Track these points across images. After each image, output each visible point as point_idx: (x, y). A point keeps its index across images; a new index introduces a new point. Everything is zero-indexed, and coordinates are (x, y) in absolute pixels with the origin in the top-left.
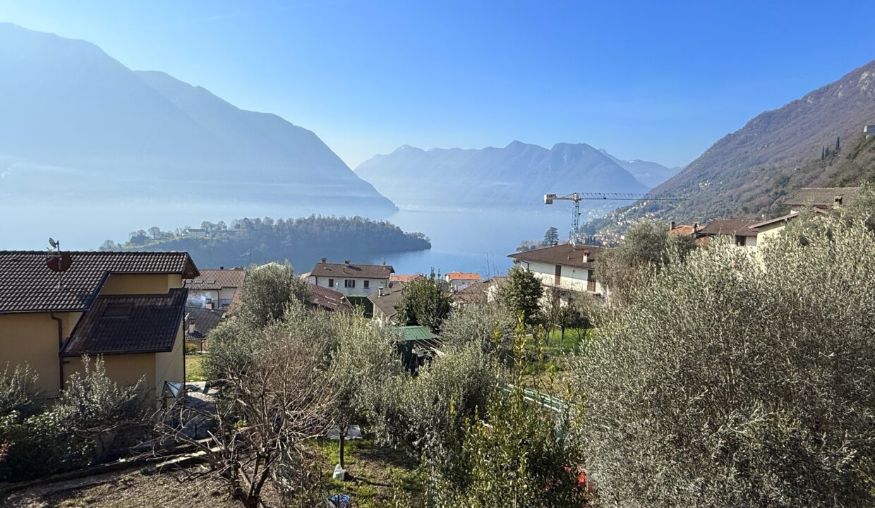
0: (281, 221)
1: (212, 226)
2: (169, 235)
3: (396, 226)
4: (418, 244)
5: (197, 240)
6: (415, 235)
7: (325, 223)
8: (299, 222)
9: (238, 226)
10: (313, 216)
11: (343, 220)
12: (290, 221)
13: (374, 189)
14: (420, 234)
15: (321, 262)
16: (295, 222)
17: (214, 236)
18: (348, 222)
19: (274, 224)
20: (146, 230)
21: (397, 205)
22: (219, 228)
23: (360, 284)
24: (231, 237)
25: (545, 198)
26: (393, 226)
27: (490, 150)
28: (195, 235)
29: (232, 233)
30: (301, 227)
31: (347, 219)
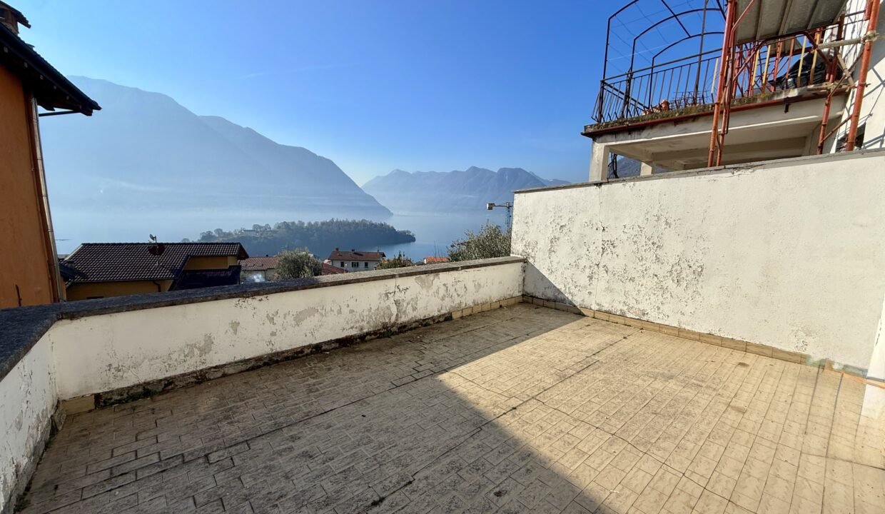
0: (310, 223)
1: (260, 227)
2: (230, 234)
3: (391, 225)
4: (407, 238)
5: (250, 237)
6: (404, 232)
7: (340, 224)
8: (323, 224)
9: (279, 227)
10: (333, 220)
11: (354, 222)
12: (316, 223)
13: (375, 200)
14: (408, 231)
15: (335, 250)
16: (320, 223)
17: (262, 234)
18: (357, 223)
19: (305, 225)
20: (213, 231)
21: (392, 211)
22: (266, 229)
23: (362, 264)
24: (274, 235)
25: (488, 206)
26: (388, 226)
27: (455, 173)
28: (249, 234)
29: (274, 232)
30: (324, 227)
31: (357, 221)
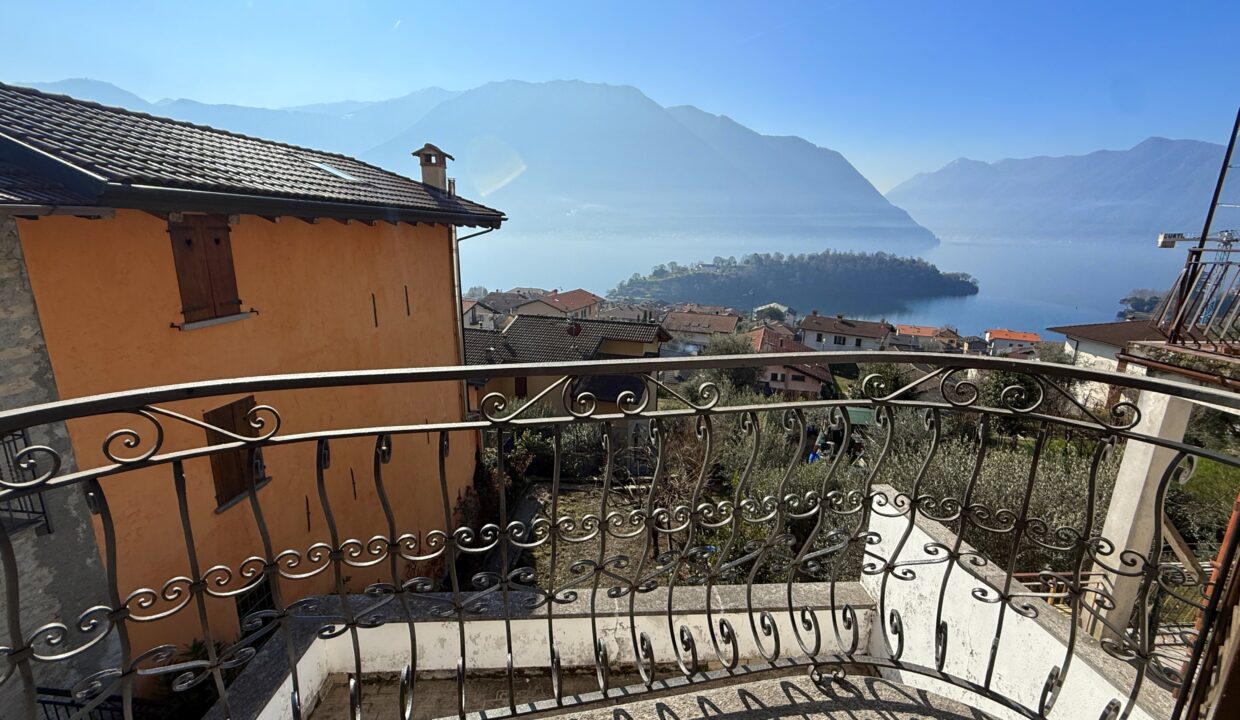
0: (791, 257)
1: (723, 261)
2: (685, 269)
3: (931, 263)
4: (960, 287)
5: (708, 274)
6: (956, 277)
7: (839, 259)
8: (812, 258)
9: (747, 262)
10: (828, 252)
11: (863, 257)
12: (802, 257)
13: (910, 218)
14: (964, 275)
15: (811, 314)
16: (806, 257)
17: (723, 271)
18: (868, 258)
19: (784, 259)
20: (666, 265)
21: (938, 236)
22: (730, 264)
23: (851, 341)
24: (740, 273)
25: (1161, 239)
26: (926, 264)
28: (707, 270)
29: (740, 268)
30: (812, 263)
31: (868, 255)
